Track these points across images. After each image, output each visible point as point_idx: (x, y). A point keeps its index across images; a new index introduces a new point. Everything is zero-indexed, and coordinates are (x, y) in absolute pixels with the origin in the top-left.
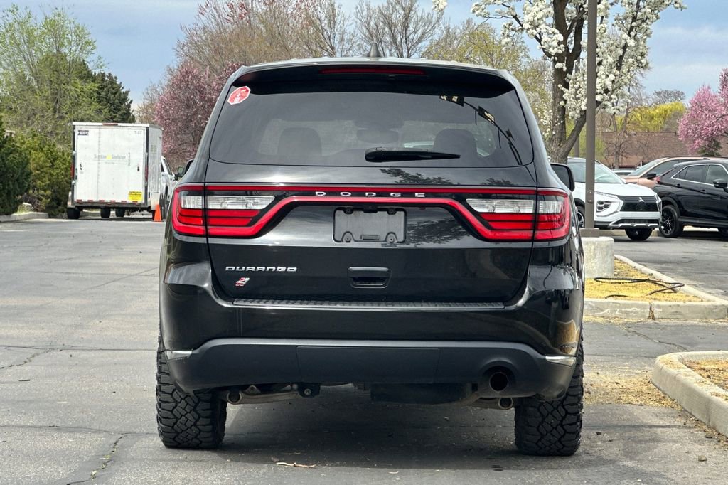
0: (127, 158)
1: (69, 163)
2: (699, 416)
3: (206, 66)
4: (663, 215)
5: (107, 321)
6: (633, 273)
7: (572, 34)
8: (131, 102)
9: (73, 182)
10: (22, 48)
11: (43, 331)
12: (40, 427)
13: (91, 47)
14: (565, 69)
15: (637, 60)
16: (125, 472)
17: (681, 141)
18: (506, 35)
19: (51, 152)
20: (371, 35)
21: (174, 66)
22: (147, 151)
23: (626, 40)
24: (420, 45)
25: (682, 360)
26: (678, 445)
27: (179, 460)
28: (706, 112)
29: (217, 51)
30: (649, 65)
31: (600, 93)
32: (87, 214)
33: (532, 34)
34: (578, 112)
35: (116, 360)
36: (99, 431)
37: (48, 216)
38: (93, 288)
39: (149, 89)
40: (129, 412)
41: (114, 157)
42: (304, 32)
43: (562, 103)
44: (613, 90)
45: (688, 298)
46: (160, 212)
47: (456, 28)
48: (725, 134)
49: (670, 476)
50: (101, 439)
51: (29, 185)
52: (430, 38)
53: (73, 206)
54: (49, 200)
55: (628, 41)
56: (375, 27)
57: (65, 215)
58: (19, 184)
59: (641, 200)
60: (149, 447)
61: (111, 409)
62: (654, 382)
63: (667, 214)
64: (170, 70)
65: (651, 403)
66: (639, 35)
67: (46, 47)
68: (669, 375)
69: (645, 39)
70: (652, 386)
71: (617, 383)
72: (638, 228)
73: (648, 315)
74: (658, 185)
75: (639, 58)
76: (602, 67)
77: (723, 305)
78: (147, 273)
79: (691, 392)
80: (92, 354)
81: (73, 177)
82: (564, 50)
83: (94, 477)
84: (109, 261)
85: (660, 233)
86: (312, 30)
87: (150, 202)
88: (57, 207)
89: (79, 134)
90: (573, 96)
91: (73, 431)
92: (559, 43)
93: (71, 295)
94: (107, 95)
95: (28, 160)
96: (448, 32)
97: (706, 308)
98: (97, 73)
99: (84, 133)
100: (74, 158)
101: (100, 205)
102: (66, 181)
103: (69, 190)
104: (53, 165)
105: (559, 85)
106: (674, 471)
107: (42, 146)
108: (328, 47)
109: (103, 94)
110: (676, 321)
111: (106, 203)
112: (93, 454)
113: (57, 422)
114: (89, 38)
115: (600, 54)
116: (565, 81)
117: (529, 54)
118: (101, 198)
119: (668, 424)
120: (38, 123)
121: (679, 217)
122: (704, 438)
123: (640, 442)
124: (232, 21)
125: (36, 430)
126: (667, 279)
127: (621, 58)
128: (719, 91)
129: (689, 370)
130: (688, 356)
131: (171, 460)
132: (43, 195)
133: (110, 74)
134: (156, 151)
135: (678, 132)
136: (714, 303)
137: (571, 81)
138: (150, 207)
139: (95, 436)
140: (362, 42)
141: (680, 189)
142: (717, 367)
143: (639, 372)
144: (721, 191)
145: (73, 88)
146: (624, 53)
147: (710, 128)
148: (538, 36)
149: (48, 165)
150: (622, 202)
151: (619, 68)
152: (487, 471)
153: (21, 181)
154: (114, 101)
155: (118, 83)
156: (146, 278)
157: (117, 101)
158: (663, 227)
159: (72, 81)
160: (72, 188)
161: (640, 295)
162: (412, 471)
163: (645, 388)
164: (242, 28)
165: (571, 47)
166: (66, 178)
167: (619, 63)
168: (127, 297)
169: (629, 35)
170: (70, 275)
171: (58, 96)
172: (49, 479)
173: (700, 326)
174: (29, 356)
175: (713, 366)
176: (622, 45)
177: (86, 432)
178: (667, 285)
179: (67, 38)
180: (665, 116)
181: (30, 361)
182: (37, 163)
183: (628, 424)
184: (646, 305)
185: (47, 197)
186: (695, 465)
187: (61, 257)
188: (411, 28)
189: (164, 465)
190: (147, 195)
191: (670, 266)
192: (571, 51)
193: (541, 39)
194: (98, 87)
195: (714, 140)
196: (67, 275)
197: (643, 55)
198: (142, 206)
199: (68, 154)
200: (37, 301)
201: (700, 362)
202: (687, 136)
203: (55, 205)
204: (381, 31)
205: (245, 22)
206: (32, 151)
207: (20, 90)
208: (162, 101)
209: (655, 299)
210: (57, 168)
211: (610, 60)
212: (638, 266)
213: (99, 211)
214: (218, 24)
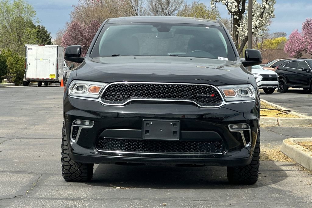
0: (49, 60)
1: (24, 62)
2: (304, 166)
3: (83, 22)
4: (279, 83)
5: (38, 126)
6: (268, 106)
7: (241, 3)
8: (51, 38)
9: (26, 70)
10: (4, 14)
11: (9, 131)
12: (4, 171)
13: (34, 14)
14: (238, 18)
15: (269, 14)
16: (42, 191)
17: (286, 53)
18: (212, 3)
19: (16, 58)
20: (153, 8)
21: (69, 22)
22: (57, 57)
23: (265, 5)
24: (174, 13)
25: (294, 141)
26: (296, 178)
27: (67, 185)
28: (296, 41)
29: (88, 15)
30: (275, 16)
31: (253, 29)
32: (32, 84)
33: (224, 3)
34: (244, 37)
35: (41, 143)
36: (31, 173)
37: (15, 85)
38: (33, 113)
39: (59, 32)
40: (46, 165)
41: (43, 59)
42: (125, 7)
43: (237, 33)
44: (259, 27)
45: (293, 116)
46: (63, 83)
47: (189, 5)
48: (304, 50)
49: (294, 192)
50: (32, 176)
51: (7, 72)
52: (178, 10)
53: (26, 81)
54: (15, 78)
55: (266, 6)
56: (155, 5)
57: (22, 84)
58: (2, 71)
59: (270, 76)
60: (54, 180)
61: (37, 164)
62: (282, 151)
63: (281, 83)
64: (68, 24)
65: (282, 160)
66: (270, 3)
67: (15, 14)
68: (289, 148)
69: (273, 5)
70: (281, 153)
71: (266, 152)
72: (269, 88)
73: (276, 124)
74: (278, 70)
75: (271, 13)
76: (254, 17)
77: (309, 119)
78: (56, 107)
79: (300, 155)
80: (30, 140)
81: (26, 68)
82: (238, 10)
83: (28, 193)
84: (40, 102)
85: (278, 91)
86: (128, 7)
87: (59, 78)
88: (19, 81)
89: (28, 50)
90: (242, 30)
91: (20, 173)
92: (236, 6)
93: (23, 116)
94: (41, 35)
95: (6, 60)
96: (186, 7)
97: (302, 120)
98: (37, 26)
99: (30, 49)
100: (26, 60)
101: (38, 80)
102: (23, 70)
103: (24, 74)
104: (17, 63)
105: (236, 25)
106: (296, 190)
107: (12, 55)
108: (135, 14)
109: (39, 34)
110: (289, 126)
111: (40, 79)
112: (28, 183)
113: (13, 169)
114: (33, 10)
115: (254, 11)
116: (238, 23)
117: (221, 16)
118: (38, 77)
119: (291, 169)
120: (12, 46)
121: (286, 84)
122: (308, 175)
123: (279, 177)
124: (94, 3)
125: (2, 173)
126: (283, 109)
127: (263, 13)
128: (302, 31)
129: (298, 145)
130: (297, 140)
131: (64, 186)
132: (13, 76)
133: (42, 26)
134: (61, 57)
135: (284, 49)
136: (305, 118)
137: (241, 23)
138: (59, 81)
139: (30, 175)
140: (149, 12)
141: (287, 72)
142: (310, 144)
143: (275, 147)
144: (305, 72)
145: (26, 31)
146: (264, 11)
147: (298, 48)
148: (226, 4)
149: (15, 63)
150: (262, 77)
151: (262, 18)
152: (210, 190)
153: (3, 70)
154: (44, 37)
155: (46, 30)
156: (56, 109)
157: (45, 37)
158: (279, 88)
159: (26, 28)
160: (25, 73)
161: (272, 115)
162: (175, 190)
163: (278, 154)
164: (98, 6)
165: (241, 9)
166: (23, 69)
167: (262, 15)
168: (47, 117)
169: (266, 3)
170: (23, 108)
171: (20, 35)
172: (6, 194)
173: (299, 128)
174: (3, 141)
175: (309, 144)
176: (263, 8)
177: (26, 174)
178: (284, 111)
179: (23, 10)
180: (278, 43)
181: (2, 143)
182: (10, 62)
183: (272, 169)
184: (275, 119)
185: (15, 77)
186: (305, 187)
187: (19, 100)
188: (170, 6)
189: (60, 188)
190: (58, 76)
191: (284, 104)
192: (240, 10)
193: (228, 5)
194: (37, 31)
195: (300, 53)
196: (21, 108)
197: (272, 12)
198: (55, 80)
199: (24, 58)
200: (8, 118)
201: (302, 142)
202: (288, 51)
203: (18, 80)
204: (157, 7)
205: (100, 3)
206: (8, 57)
207: (4, 32)
208: (64, 37)
209: (279, 117)
210: (19, 64)
211: (258, 14)
212: (270, 103)
213: (37, 83)
214: (88, 4)
